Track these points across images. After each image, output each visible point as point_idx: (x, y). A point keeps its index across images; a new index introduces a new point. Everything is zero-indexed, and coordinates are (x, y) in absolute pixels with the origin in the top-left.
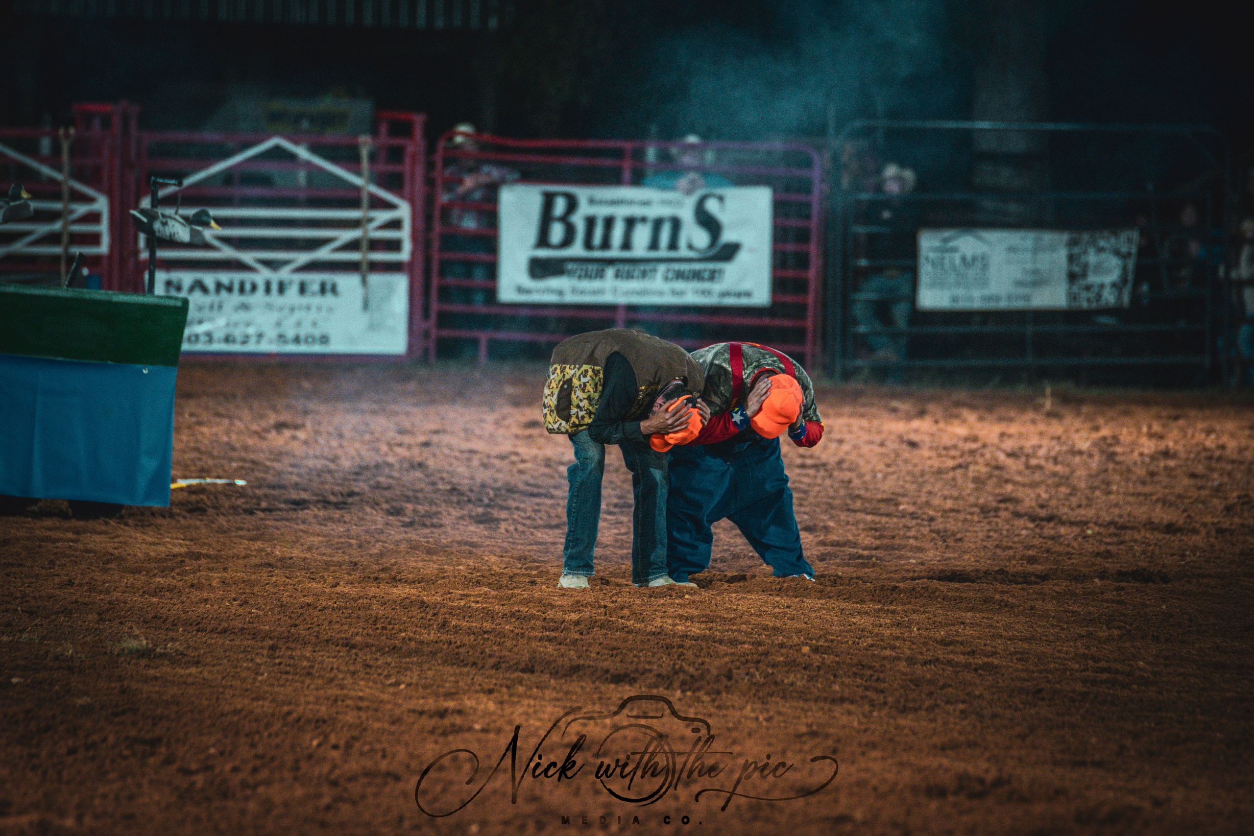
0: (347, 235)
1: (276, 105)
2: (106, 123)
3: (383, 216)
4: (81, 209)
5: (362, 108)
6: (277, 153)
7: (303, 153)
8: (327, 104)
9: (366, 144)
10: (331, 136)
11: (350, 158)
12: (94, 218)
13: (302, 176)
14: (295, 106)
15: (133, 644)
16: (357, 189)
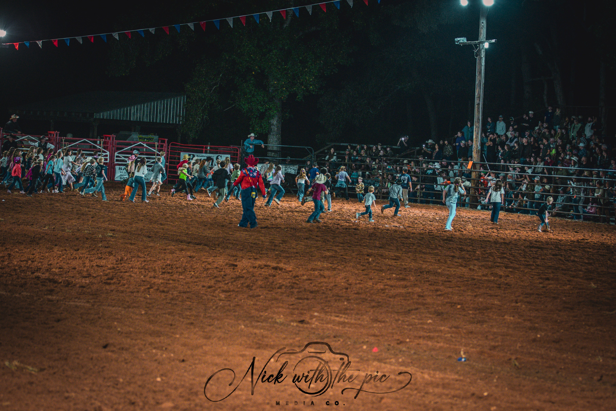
0: (153, 161)
1: (141, 136)
2: (109, 139)
4: (104, 154)
5: (156, 137)
6: (140, 145)
7: (145, 145)
8: (150, 136)
9: (156, 144)
10: (151, 142)
11: (153, 146)
12: (107, 156)
13: (145, 149)
14: (144, 136)
15: (109, 234)
16: (154, 152)
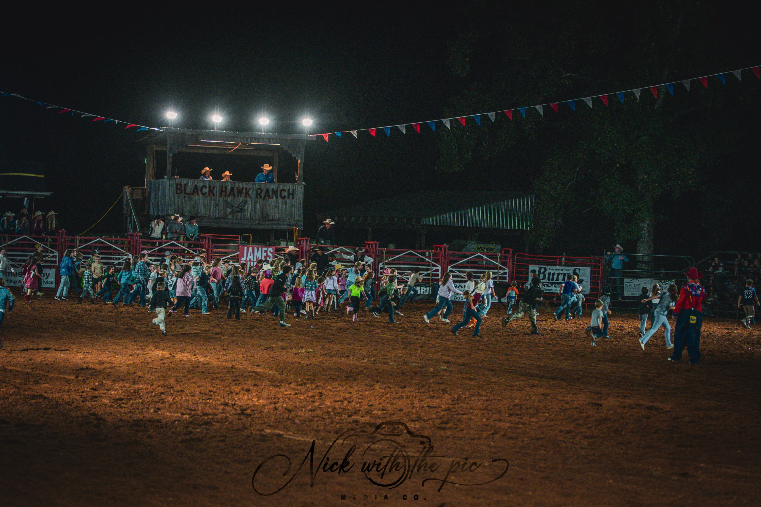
1: (479, 246)
2: (441, 250)
3: (502, 271)
4: (435, 268)
5: (498, 247)
6: (479, 256)
7: (485, 257)
8: (491, 246)
9: (499, 255)
10: (492, 253)
11: (495, 258)
12: (437, 270)
13: (484, 262)
14: (482, 246)
15: (443, 367)
16: (497, 265)
